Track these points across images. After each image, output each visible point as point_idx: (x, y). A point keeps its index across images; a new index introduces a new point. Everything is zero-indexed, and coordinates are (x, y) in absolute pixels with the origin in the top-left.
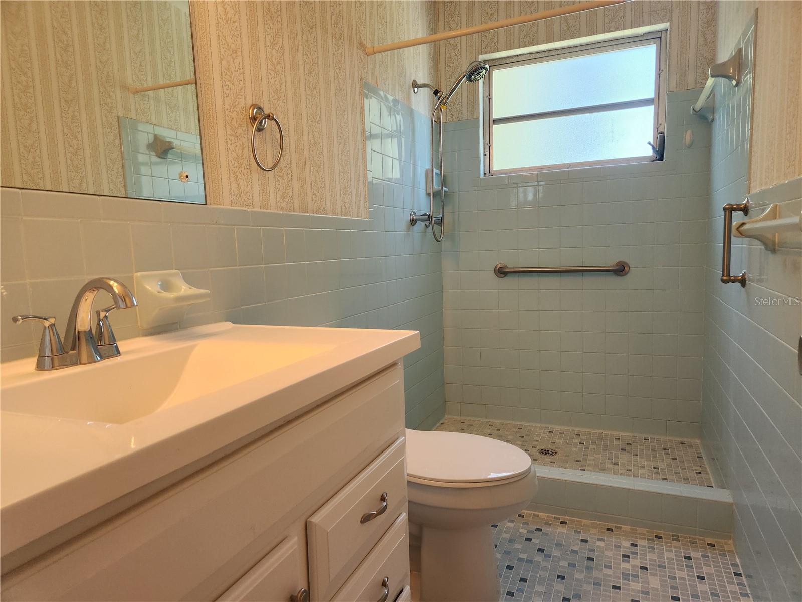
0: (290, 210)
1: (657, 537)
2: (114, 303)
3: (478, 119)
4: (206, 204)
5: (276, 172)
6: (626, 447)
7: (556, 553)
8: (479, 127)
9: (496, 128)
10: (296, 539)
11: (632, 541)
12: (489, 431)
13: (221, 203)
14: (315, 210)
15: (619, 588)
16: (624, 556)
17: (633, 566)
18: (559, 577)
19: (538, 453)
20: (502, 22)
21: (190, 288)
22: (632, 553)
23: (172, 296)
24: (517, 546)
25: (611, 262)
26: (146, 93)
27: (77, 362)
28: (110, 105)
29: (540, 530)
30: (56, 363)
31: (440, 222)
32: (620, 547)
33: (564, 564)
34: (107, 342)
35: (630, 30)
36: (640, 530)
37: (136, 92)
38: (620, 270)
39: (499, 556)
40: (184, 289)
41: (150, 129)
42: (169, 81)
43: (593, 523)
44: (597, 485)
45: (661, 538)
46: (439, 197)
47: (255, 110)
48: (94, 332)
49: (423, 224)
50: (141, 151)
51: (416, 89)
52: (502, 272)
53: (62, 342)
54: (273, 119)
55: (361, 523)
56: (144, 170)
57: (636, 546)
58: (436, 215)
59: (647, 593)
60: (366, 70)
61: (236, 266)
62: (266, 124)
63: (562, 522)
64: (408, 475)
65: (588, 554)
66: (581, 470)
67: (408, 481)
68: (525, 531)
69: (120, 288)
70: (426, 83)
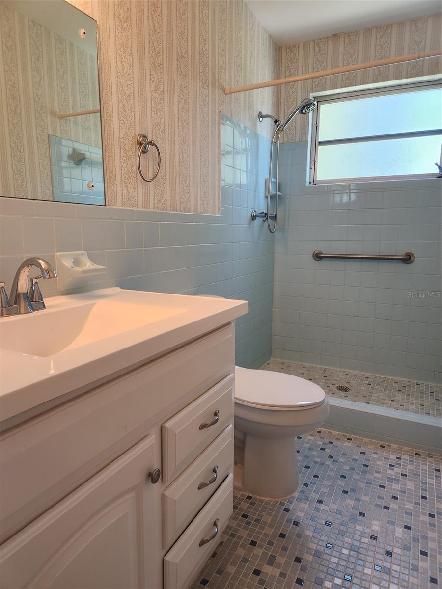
0: (163, 209)
1: (416, 454)
2: (41, 274)
3: (307, 141)
4: (105, 205)
5: (155, 182)
6: (402, 389)
7: (342, 460)
8: (307, 148)
9: (321, 149)
10: (154, 436)
11: (398, 455)
12: (302, 371)
13: (116, 204)
14: (182, 209)
15: (384, 487)
16: (390, 465)
17: (396, 473)
18: (342, 476)
19: (336, 389)
20: (329, 71)
21: (93, 264)
22: (397, 464)
23: (80, 270)
24: (314, 453)
25: (401, 252)
26: (68, 118)
27: (18, 312)
28: (43, 127)
29: (332, 443)
30: (5, 312)
31: (274, 218)
32: (388, 459)
33: (347, 467)
34: (37, 300)
35: (427, 76)
36: (405, 448)
37: (61, 117)
38: (408, 259)
39: (300, 458)
40: (89, 265)
41: (70, 144)
42: (84, 109)
43: (370, 441)
44: (375, 414)
45: (420, 455)
46: (275, 199)
47: (141, 139)
48: (29, 293)
49: (261, 219)
50: (64, 160)
51: (261, 119)
52: (318, 257)
53: (9, 298)
54: (154, 145)
55: (200, 429)
56: (65, 172)
57: (400, 459)
58: (271, 213)
59: (404, 492)
60: (224, 106)
61: (124, 249)
62: (149, 147)
63: (348, 439)
64: (236, 398)
65: (364, 462)
66: (366, 403)
67: (235, 403)
68: (321, 443)
69: (46, 265)
70: (269, 114)
